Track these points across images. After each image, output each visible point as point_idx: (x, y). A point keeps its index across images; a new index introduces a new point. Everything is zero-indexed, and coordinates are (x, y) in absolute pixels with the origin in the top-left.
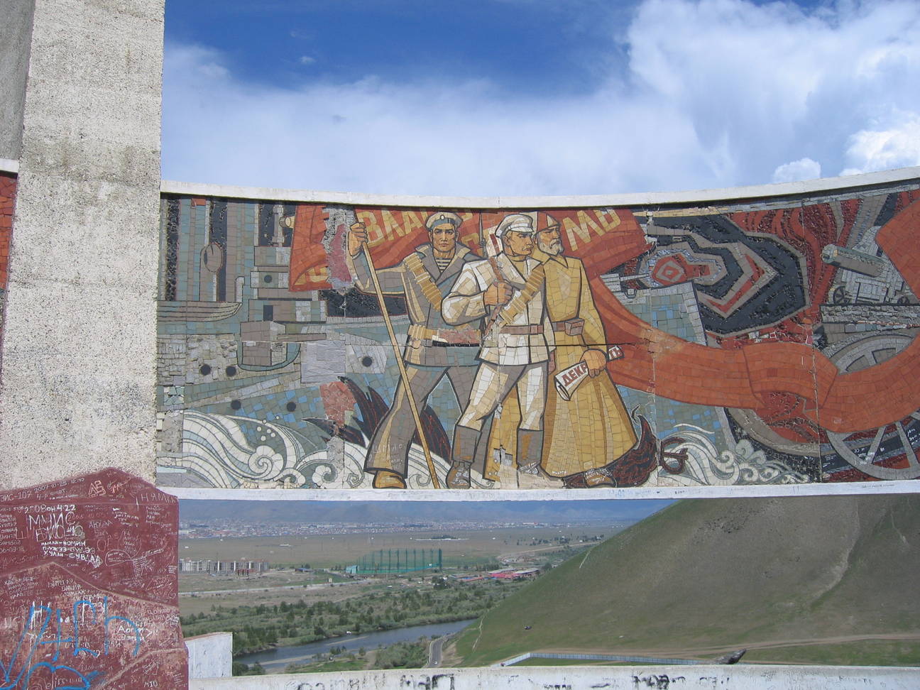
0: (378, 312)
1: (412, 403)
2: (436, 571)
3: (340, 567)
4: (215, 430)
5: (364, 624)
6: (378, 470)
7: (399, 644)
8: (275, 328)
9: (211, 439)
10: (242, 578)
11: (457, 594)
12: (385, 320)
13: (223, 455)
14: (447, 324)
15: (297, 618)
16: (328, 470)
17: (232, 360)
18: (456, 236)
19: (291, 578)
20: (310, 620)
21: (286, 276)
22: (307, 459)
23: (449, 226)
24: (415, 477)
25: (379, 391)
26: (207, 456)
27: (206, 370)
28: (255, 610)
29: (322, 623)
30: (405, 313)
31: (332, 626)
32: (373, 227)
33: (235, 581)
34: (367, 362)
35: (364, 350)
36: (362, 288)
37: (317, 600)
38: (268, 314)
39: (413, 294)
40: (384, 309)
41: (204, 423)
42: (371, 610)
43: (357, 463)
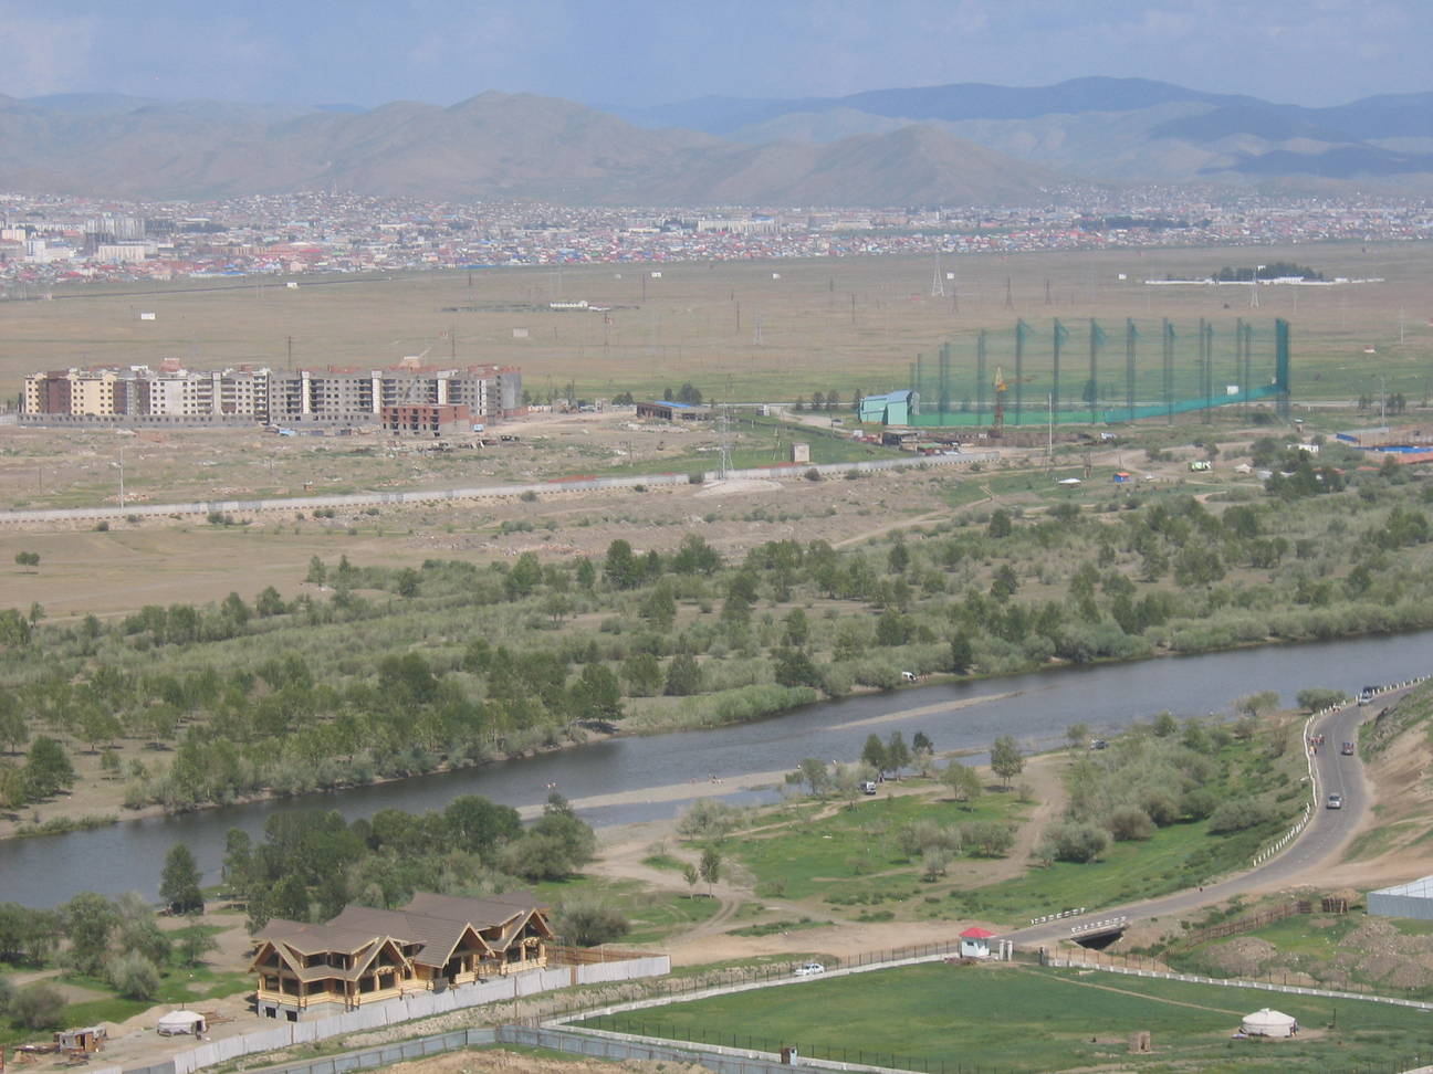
2: (1260, 419)
3: (833, 397)
5: (988, 637)
7: (1163, 729)
10: (415, 443)
11: (1377, 517)
15: (685, 613)
19: (626, 445)
20: (747, 621)
28: (498, 579)
29: (797, 631)
31: (848, 646)
33: (383, 457)
37: (756, 536)
42: (1006, 582)
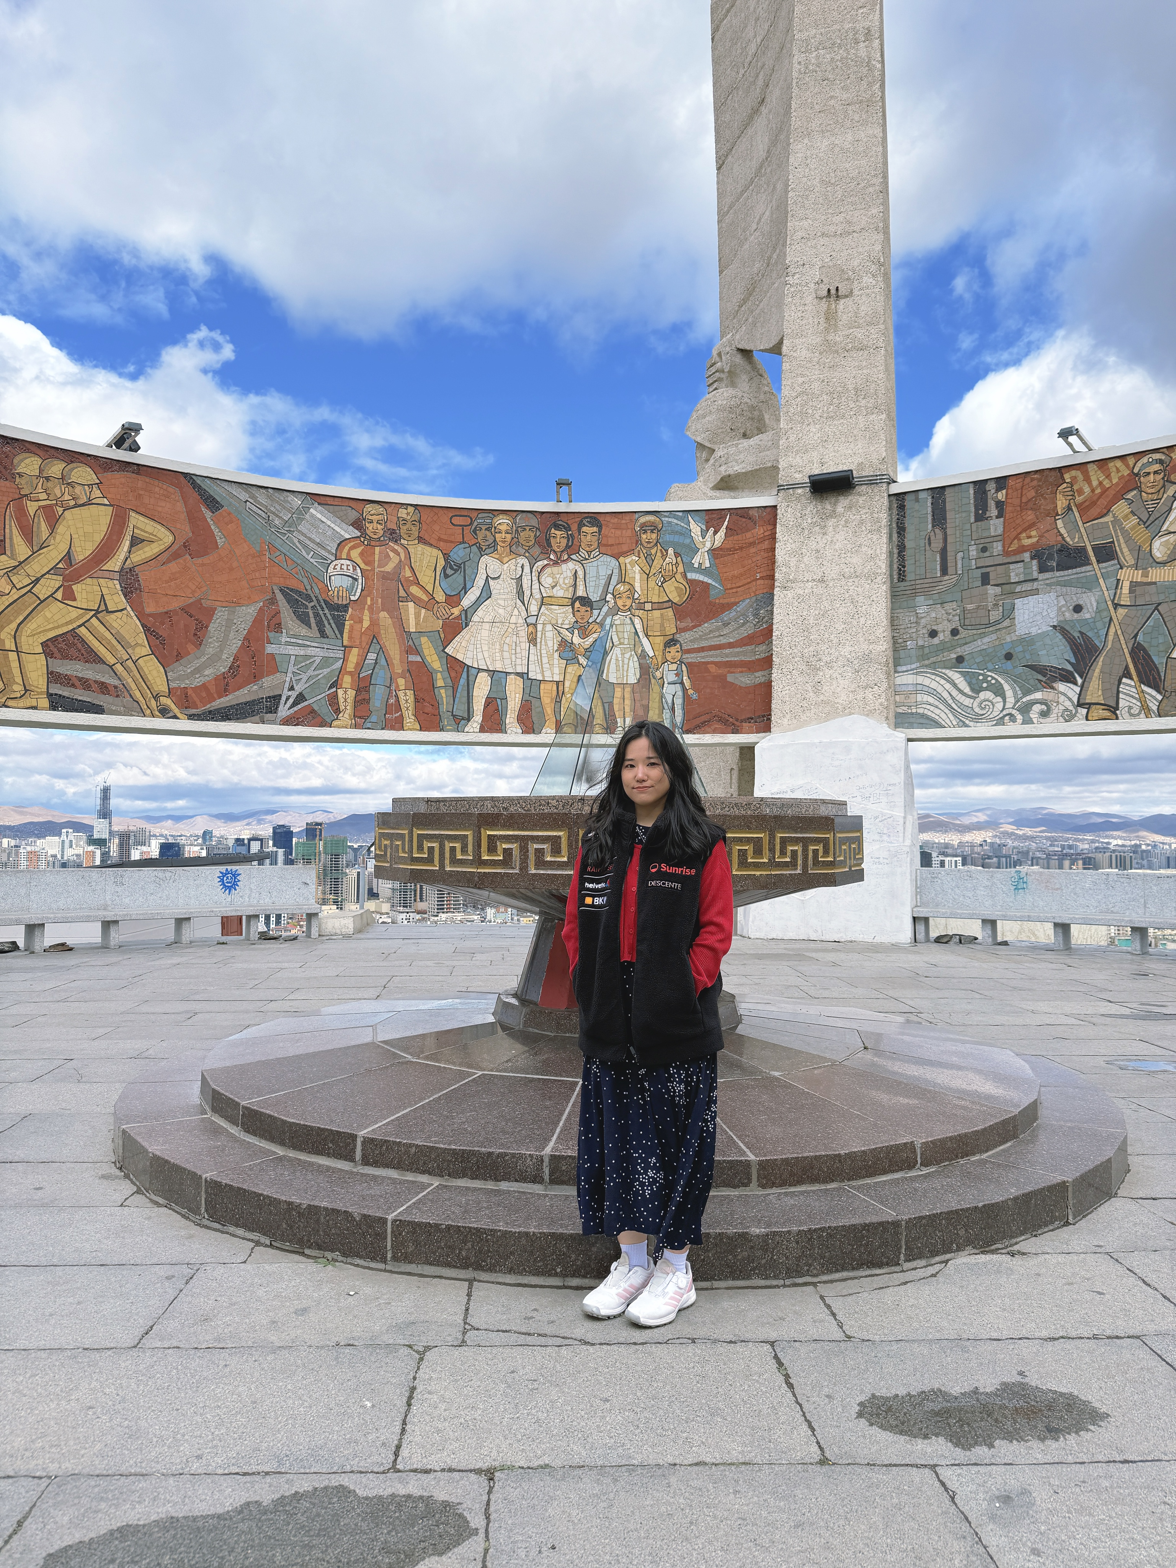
0: (1087, 562)
1: (1123, 642)
4: (943, 682)
6: (1090, 704)
8: (992, 590)
9: (940, 689)
12: (1095, 568)
13: (950, 702)
14: (1158, 563)
16: (1044, 707)
17: (956, 624)
18: (1165, 475)
21: (1000, 544)
22: (1024, 700)
23: (1157, 467)
24: (1126, 709)
25: (1090, 634)
26: (937, 703)
27: (933, 634)
30: (1113, 559)
32: (1081, 484)
34: (1078, 609)
35: (1075, 599)
36: (1071, 543)
38: (985, 579)
39: (1122, 541)
40: (1093, 559)
41: (933, 677)
43: (1070, 699)
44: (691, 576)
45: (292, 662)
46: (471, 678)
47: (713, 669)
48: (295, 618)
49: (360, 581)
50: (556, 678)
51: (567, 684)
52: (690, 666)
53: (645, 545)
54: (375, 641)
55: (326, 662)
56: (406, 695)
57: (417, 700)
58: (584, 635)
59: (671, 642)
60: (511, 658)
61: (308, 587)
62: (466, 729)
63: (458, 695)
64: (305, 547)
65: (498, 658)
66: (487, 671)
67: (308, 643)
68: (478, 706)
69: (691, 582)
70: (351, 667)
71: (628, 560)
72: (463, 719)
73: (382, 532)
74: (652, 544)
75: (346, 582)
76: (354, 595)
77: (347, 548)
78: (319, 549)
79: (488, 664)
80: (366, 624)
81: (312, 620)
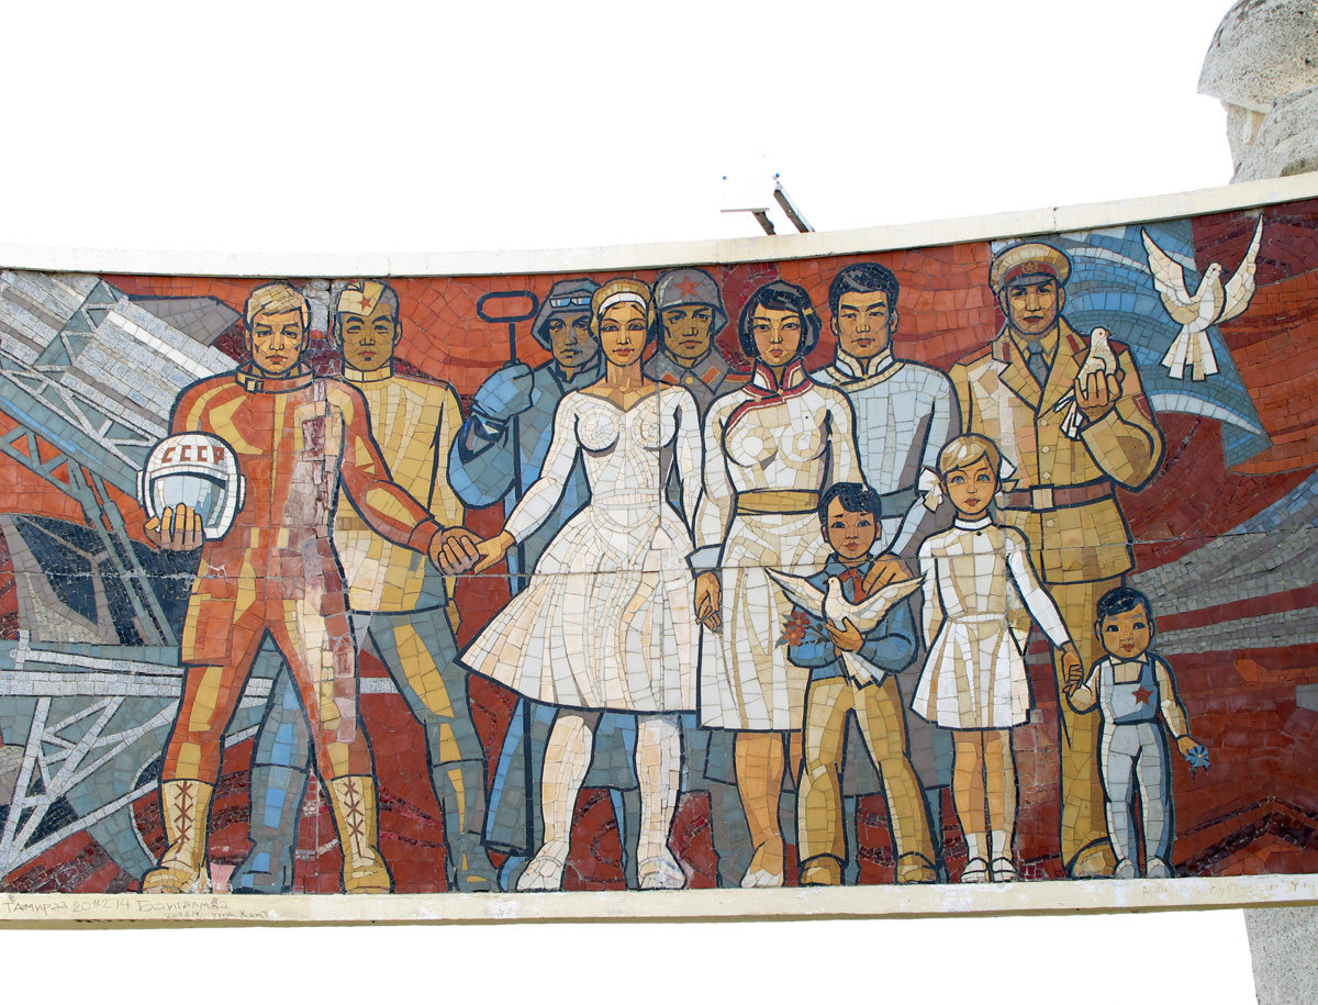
44: (1163, 402)
45: (41, 715)
46: (537, 733)
47: (1249, 670)
48: (54, 596)
49: (233, 487)
50: (782, 722)
51: (814, 737)
52: (1176, 665)
53: (1024, 326)
54: (268, 644)
55: (133, 709)
56: (351, 789)
57: (383, 805)
58: (858, 593)
59: (1117, 599)
60: (649, 672)
61: (94, 514)
62: (524, 883)
63: (499, 784)
64: (91, 408)
65: (611, 673)
66: (582, 710)
67: (87, 662)
68: (558, 812)
69: (1168, 423)
70: (200, 719)
71: (976, 372)
72: (514, 853)
73: (294, 356)
74: (1042, 324)
75: (196, 492)
76: (216, 525)
77: (201, 403)
78: (127, 414)
79: (585, 689)
80: (246, 599)
81: (101, 600)
